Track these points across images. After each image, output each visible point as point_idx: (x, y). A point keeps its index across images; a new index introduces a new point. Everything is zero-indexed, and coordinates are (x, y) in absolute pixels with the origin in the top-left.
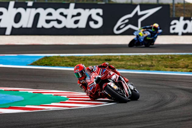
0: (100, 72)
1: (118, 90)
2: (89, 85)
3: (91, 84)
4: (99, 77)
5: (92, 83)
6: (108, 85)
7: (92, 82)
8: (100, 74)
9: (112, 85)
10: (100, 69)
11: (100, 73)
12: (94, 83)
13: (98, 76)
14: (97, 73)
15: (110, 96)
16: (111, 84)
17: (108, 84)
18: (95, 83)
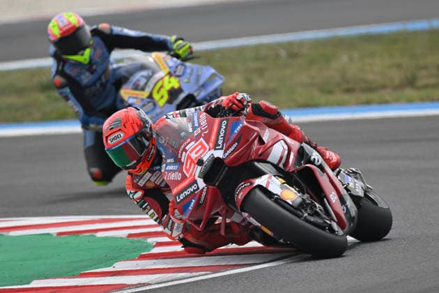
0: (218, 134)
1: (303, 205)
2: (179, 194)
3: (185, 189)
4: (218, 158)
5: (190, 186)
6: (260, 187)
7: (186, 182)
8: (220, 142)
9: (275, 185)
10: (217, 120)
11: (217, 139)
12: (195, 182)
13: (212, 151)
14: (207, 140)
15: (269, 233)
16: (268, 183)
17: (258, 182)
18: (201, 184)
